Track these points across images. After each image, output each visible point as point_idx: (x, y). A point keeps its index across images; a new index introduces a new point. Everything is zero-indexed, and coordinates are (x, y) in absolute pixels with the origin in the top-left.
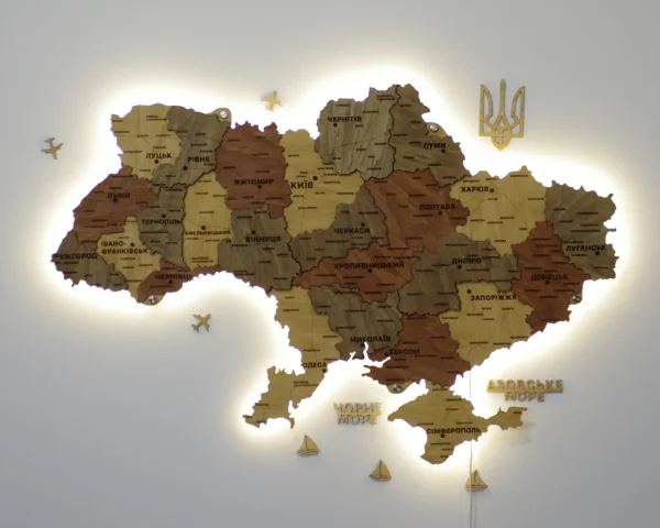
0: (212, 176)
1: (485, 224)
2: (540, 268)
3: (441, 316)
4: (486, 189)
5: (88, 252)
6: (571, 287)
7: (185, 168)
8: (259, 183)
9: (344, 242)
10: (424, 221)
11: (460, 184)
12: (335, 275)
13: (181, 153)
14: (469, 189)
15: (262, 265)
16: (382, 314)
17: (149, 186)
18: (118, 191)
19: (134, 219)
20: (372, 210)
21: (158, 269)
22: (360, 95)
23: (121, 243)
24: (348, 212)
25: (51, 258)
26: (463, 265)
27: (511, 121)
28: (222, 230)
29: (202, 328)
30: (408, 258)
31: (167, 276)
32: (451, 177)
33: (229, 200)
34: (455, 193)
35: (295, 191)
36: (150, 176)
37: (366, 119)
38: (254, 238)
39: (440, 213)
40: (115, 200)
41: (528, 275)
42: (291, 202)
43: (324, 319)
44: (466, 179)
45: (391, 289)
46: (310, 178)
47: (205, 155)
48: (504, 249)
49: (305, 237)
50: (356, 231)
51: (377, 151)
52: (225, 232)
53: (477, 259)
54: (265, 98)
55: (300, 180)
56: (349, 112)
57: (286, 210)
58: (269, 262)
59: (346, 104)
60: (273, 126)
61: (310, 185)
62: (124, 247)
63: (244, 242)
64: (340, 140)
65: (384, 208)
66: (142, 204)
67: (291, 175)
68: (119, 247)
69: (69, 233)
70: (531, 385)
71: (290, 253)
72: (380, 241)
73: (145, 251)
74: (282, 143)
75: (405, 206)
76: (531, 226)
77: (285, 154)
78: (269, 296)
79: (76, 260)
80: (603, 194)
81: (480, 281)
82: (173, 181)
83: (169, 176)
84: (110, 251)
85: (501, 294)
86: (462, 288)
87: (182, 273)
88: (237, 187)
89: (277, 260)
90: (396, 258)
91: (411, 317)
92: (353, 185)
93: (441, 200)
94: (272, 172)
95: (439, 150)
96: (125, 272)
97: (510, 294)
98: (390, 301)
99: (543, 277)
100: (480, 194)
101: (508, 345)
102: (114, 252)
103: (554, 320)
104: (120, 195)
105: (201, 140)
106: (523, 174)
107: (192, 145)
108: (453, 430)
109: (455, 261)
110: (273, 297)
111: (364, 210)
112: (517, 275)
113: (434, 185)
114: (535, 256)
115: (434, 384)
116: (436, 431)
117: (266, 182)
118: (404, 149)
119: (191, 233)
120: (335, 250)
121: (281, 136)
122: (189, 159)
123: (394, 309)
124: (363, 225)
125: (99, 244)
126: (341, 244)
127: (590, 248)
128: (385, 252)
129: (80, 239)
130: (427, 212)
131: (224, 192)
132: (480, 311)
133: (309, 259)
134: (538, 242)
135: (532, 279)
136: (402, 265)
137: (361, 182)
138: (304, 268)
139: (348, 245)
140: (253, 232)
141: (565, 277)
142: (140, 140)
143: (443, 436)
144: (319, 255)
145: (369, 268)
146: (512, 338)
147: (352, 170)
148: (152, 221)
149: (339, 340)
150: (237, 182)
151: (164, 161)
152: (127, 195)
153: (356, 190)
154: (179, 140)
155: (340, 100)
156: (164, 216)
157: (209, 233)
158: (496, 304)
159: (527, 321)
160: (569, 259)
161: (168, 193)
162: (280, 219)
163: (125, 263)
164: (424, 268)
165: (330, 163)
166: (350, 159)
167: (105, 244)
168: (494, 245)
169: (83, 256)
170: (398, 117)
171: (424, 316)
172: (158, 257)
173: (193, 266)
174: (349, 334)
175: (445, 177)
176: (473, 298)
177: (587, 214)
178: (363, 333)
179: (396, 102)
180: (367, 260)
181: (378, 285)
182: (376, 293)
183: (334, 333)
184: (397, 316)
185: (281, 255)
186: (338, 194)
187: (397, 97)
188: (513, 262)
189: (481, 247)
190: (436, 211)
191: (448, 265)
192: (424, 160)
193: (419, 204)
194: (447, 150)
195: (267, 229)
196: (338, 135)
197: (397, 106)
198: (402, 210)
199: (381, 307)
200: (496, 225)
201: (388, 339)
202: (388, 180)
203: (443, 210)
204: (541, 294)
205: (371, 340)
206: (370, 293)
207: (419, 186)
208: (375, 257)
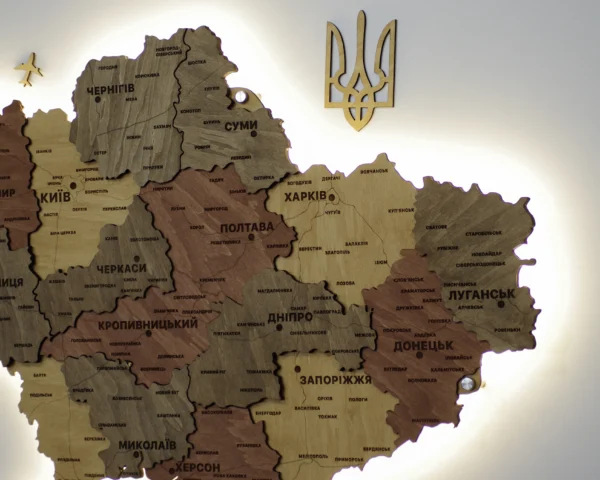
1: (321, 253)
2: (408, 330)
3: (254, 410)
4: (322, 195)
6: (458, 363)
9: (109, 286)
10: (227, 251)
11: (282, 189)
12: (99, 340)
14: (296, 197)
16: (164, 404)
20: (151, 233)
22: (133, 50)
24: (116, 238)
26: (284, 324)
27: (376, 80)
30: (203, 312)
32: (265, 178)
34: (276, 203)
35: (46, 207)
37: (141, 87)
39: (251, 237)
41: (388, 341)
42: (41, 225)
43: (84, 410)
44: (293, 179)
45: (179, 362)
46: (66, 188)
48: (351, 297)
49: (57, 279)
50: (128, 268)
51: (156, 138)
53: (306, 313)
54: (21, 65)
55: (53, 190)
56: (116, 77)
57: (33, 235)
58: (8, 319)
59: (111, 64)
60: (16, 106)
61: (67, 197)
64: (105, 121)
65: (170, 233)
67: (40, 183)
71: (35, 304)
72: (160, 284)
74: (29, 132)
75: (202, 227)
76: (394, 257)
77: (33, 149)
78: (13, 374)
80: (511, 197)
81: (313, 351)
85: (349, 374)
89: (19, 314)
90: (184, 312)
91: (207, 409)
92: (124, 193)
93: (252, 216)
94: (14, 177)
95: (247, 131)
97: (360, 373)
98: (177, 383)
99: (413, 346)
100: (314, 204)
101: (360, 462)
103: (434, 422)
106: (381, 168)
109: (272, 318)
110: (17, 374)
111: (138, 236)
112: (371, 342)
113: (241, 191)
114: (398, 309)
117: (5, 192)
118: (195, 133)
120: (96, 300)
121: (27, 121)
123: (182, 395)
124: (137, 258)
126: (106, 290)
127: (488, 295)
128: (169, 302)
130: (232, 236)
132: (316, 403)
133: (61, 314)
134: (406, 286)
135: (396, 350)
136: (195, 323)
137: (136, 190)
138: (56, 329)
139: (116, 293)
141: (449, 345)
144: (75, 308)
145: (148, 328)
146: (366, 449)
147: (122, 171)
149: (104, 446)
153: (129, 202)
155: (104, 58)
159: (389, 422)
160: (453, 314)
162: (25, 250)
164: (226, 330)
165: (92, 161)
166: (118, 153)
168: (336, 289)
170: (187, 84)
171: (227, 410)
174: (117, 435)
175: (256, 178)
176: (303, 381)
177: (482, 234)
178: (137, 436)
179: (183, 57)
180: (146, 317)
181: (160, 357)
182: (157, 369)
183: (99, 434)
184: (185, 407)
185: (24, 307)
186: (105, 209)
187: (185, 48)
188: (364, 319)
189: (312, 293)
190: (246, 234)
191: (262, 324)
192: (225, 151)
193: (219, 223)
194: (259, 132)
195: (4, 268)
196: (100, 115)
197: (185, 64)
198: (195, 233)
199: (162, 393)
200: (339, 257)
201: (172, 445)
202: (174, 184)
203: (255, 233)
204: (409, 376)
205: (149, 445)
206: (147, 369)
207: (219, 194)
208: (156, 311)
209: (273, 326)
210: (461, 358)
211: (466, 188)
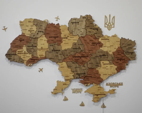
0: (44, 36)
1: (107, 47)
2: (119, 57)
3: (97, 68)
4: (107, 39)
5: (14, 53)
6: (126, 62)
7: (38, 34)
8: (55, 37)
9: (75, 51)
10: (93, 46)
11: (101, 38)
12: (73, 59)
13: (36, 30)
14: (103, 39)
15: (56, 57)
16: (83, 68)
17: (29, 38)
18: (21, 39)
19: (25, 46)
20: (81, 44)
21: (31, 58)
22: (79, 17)
23: (22, 52)
24: (76, 44)
25: (5, 55)
26: (102, 57)
28: (46, 48)
29: (41, 72)
30: (89, 55)
31: (33, 59)
33: (48, 41)
34: (100, 40)
35: (63, 39)
36: (29, 36)
37: (80, 23)
38: (54, 50)
39: (97, 45)
40: (21, 41)
41: (117, 59)
42: (62, 42)
43: (70, 69)
44: (103, 37)
45: (86, 62)
46: (67, 36)
47: (42, 31)
48: (111, 53)
49: (66, 50)
50: (78, 49)
51: (82, 30)
52: (47, 49)
53: (105, 55)
55: (65, 37)
56: (76, 21)
57: (61, 44)
59: (75, 19)
60: (58, 24)
61: (67, 38)
62: (23, 52)
63: (51, 51)
64: (74, 27)
65: (84, 44)
66: (27, 42)
67: (62, 36)
68: (22, 53)
69: (9, 49)
70: (116, 84)
71: (62, 54)
72: (83, 51)
73: (28, 53)
74: (60, 28)
75: (89, 43)
76: (117, 48)
77: (61, 31)
79: (12, 56)
80: (133, 40)
81: (105, 60)
82: (35, 37)
83: (34, 36)
84: (19, 53)
85: (110, 63)
86: (101, 62)
87: (37, 59)
88: (50, 38)
89: (59, 55)
90: (87, 55)
91: (90, 69)
92: (77, 38)
93: (97, 42)
94: (58, 35)
95: (96, 30)
96: (23, 58)
97: (112, 63)
98: (85, 65)
99: (120, 59)
100: (105, 40)
102: (20, 53)
104: (22, 40)
105: (41, 27)
106: (115, 36)
107: (39, 28)
108: (99, 95)
109: (100, 56)
111: (79, 44)
112: (114, 59)
113: (96, 38)
114: (118, 55)
115: (95, 84)
116: (96, 95)
117: (57, 37)
118: (89, 30)
119: (39, 49)
120: (72, 53)
121: (60, 26)
122: (39, 32)
123: (86, 67)
124: (79, 47)
125: (17, 52)
126: (74, 52)
127: (130, 53)
128: (84, 54)
129: (12, 50)
130: (94, 44)
131: (47, 39)
132: (106, 67)
133: (66, 55)
134: (119, 52)
135: (117, 60)
136: (88, 57)
137: (79, 37)
138: (66, 57)
139: (76, 52)
140: (54, 49)
141: (124, 59)
142: (27, 27)
143: (97, 96)
144: (69, 54)
145: (81, 57)
147: (77, 35)
148: (30, 46)
149: (73, 74)
150: (50, 37)
151: (32, 32)
152: (24, 40)
153: (77, 39)
154: (36, 27)
155: (74, 18)
156: (32, 45)
157: (43, 49)
158: (109, 66)
159: (116, 69)
160: (125, 55)
161: (34, 40)
162: (60, 46)
163: (23, 56)
164: (93, 57)
165: (71, 33)
166: (76, 32)
167: (18, 52)
168: (109, 52)
169: (13, 54)
170: (87, 23)
171: (93, 69)
172: (31, 55)
173: (39, 57)
174: (76, 73)
175: (98, 36)
176: (104, 64)
177: (130, 45)
178: (79, 72)
179: (87, 19)
180: (80, 56)
181: (83, 61)
182: (82, 63)
183: (73, 73)
184: (87, 68)
185: (60, 54)
186: (73, 40)
187: (87, 18)
188: (113, 56)
189: (106, 53)
190: (96, 44)
191: (99, 57)
192: (93, 32)
193: (92, 43)
194: (98, 30)
195: (57, 48)
196: (73, 26)
197: (87, 20)
198: (88, 44)
199: (83, 66)
200: (109, 48)
201: (85, 74)
202: (85, 37)
203: (97, 44)
204: (119, 63)
205: (81, 74)
206: (81, 63)
207: (92, 39)
208: (82, 55)
209: (100, 57)
210: (126, 61)
211: (127, 39)
